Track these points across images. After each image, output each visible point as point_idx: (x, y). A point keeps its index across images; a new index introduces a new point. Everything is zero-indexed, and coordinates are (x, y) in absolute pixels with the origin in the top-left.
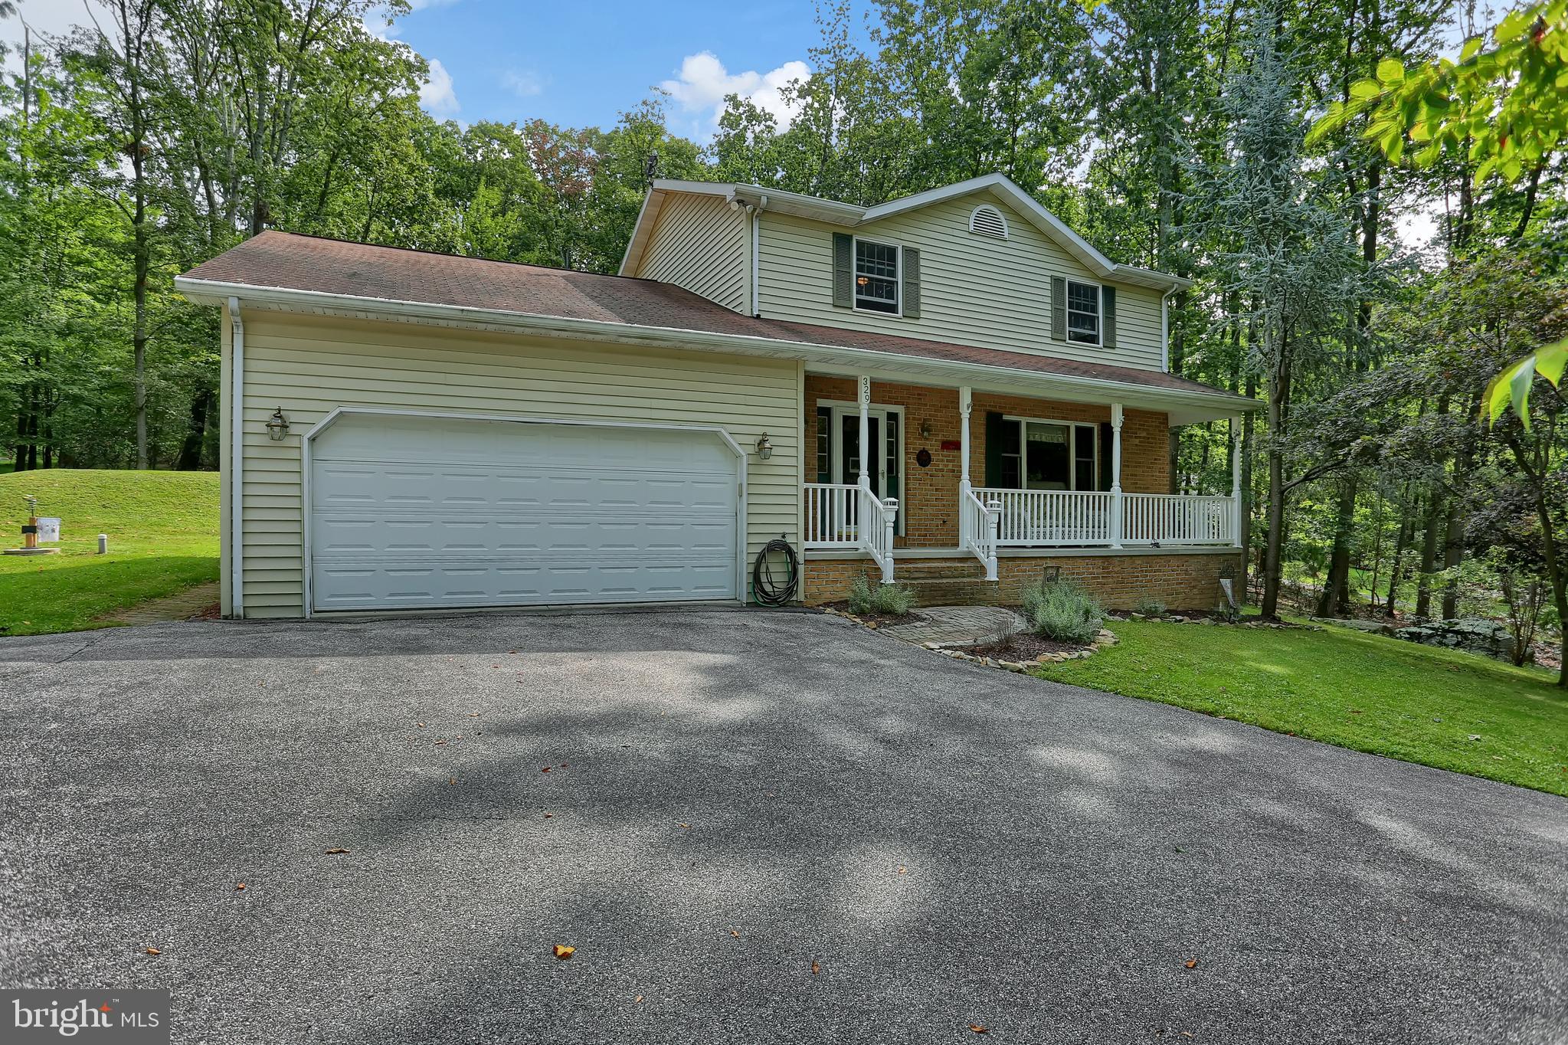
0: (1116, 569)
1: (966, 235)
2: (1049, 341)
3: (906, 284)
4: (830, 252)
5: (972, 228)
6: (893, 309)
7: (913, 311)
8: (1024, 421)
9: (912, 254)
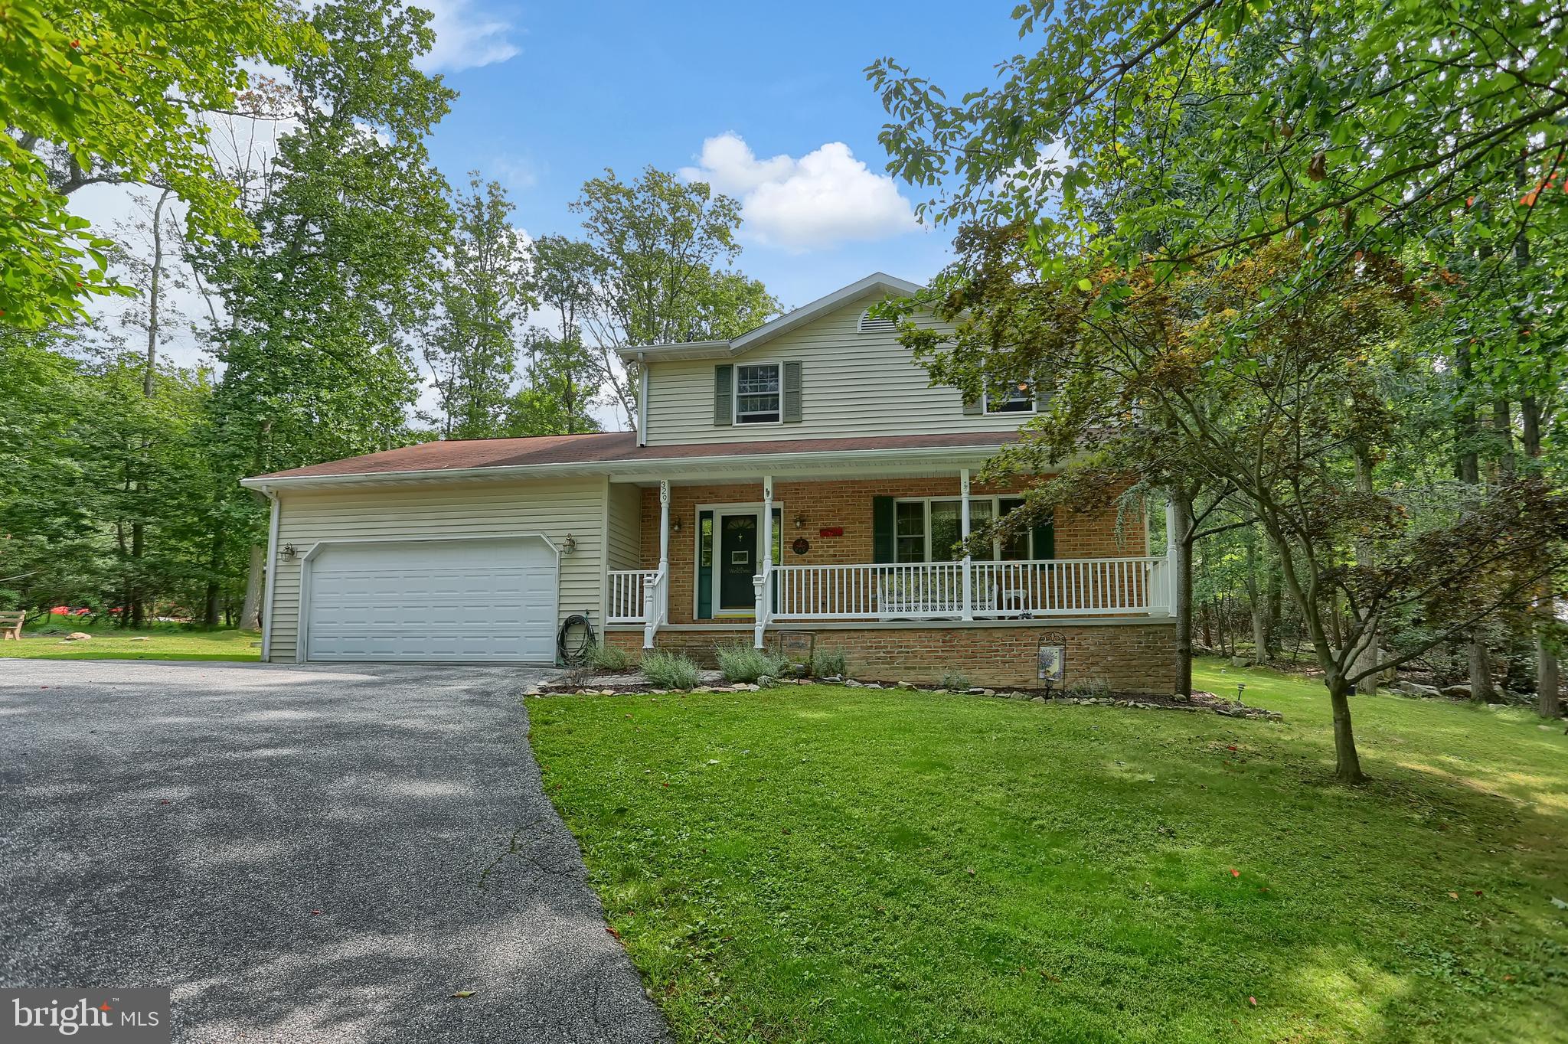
0: (963, 643)
1: (855, 337)
2: (962, 417)
3: (787, 394)
4: (713, 382)
5: (859, 330)
6: (775, 418)
7: (795, 415)
8: (927, 501)
9: (794, 368)
